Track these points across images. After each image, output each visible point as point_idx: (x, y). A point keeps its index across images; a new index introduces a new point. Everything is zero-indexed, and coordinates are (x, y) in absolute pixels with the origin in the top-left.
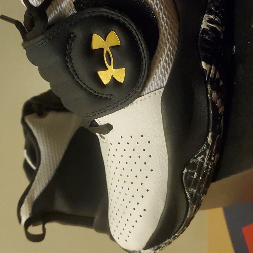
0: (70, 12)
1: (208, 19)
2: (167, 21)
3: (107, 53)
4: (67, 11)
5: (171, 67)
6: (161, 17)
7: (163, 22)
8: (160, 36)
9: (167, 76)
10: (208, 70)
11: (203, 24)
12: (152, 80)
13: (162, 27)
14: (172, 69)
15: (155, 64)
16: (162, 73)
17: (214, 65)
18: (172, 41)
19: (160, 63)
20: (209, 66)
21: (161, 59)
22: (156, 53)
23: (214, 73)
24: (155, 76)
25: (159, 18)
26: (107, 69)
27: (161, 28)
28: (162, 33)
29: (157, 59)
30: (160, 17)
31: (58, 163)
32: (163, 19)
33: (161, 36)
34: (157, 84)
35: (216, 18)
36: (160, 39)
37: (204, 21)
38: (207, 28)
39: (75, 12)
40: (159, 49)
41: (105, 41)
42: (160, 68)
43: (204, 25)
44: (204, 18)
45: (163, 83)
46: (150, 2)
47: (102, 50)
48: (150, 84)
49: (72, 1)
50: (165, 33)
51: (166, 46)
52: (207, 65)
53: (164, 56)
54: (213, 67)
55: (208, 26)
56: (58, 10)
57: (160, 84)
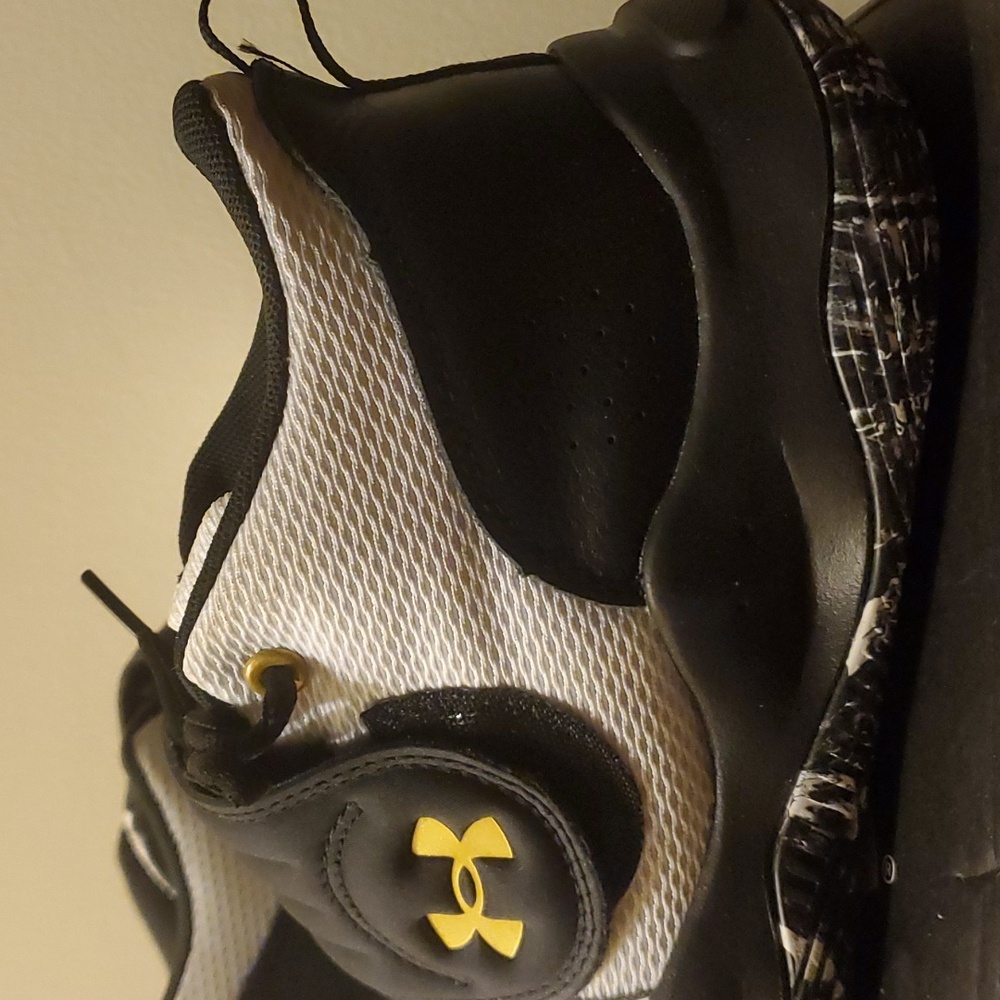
0: (346, 730)
1: (814, 786)
2: (673, 792)
3: (466, 873)
4: (337, 726)
5: (676, 932)
6: (655, 781)
7: (659, 798)
8: (647, 837)
9: (663, 959)
10: (798, 957)
11: (793, 800)
12: (611, 966)
13: (656, 811)
14: (679, 938)
15: (623, 922)
16: (645, 949)
17: (819, 940)
18: (687, 853)
19: (641, 920)
20: (802, 942)
21: (647, 912)
22: (631, 890)
23: (817, 964)
24: (620, 954)
25: (647, 786)
26: (459, 910)
27: (653, 816)
28: (655, 830)
29: (631, 907)
30: (650, 782)
31: (255, 954)
32: (662, 791)
33: (651, 840)
34: (628, 979)
35: (840, 780)
36: (647, 847)
37: (797, 791)
38: (809, 815)
39: (364, 731)
40: (642, 879)
41: (460, 840)
42: (639, 932)
43: (797, 806)
44: (798, 783)
45: (647, 977)
46: (620, 741)
47: (448, 862)
48: (603, 975)
49: (358, 710)
50: (666, 830)
51: (665, 871)
52: (796, 939)
53: (656, 900)
54: (818, 948)
55: (810, 809)
56: (306, 720)
57: (638, 981)
